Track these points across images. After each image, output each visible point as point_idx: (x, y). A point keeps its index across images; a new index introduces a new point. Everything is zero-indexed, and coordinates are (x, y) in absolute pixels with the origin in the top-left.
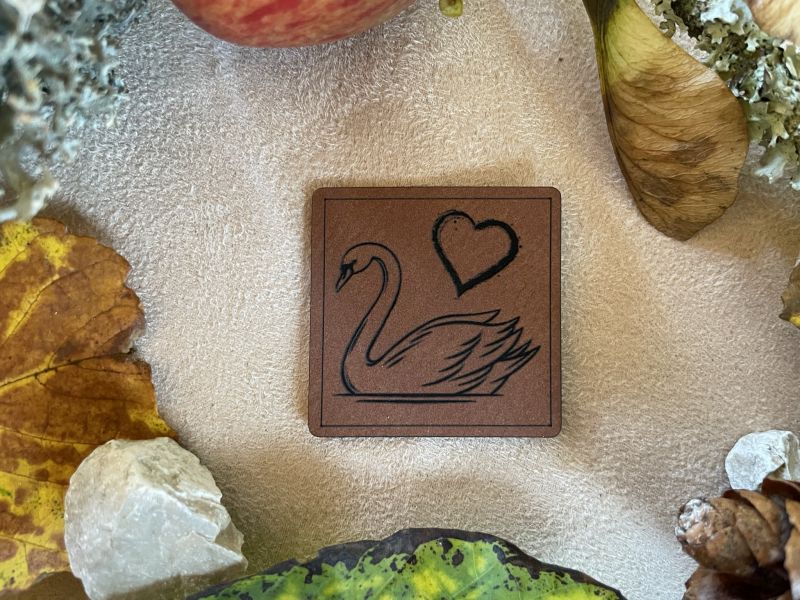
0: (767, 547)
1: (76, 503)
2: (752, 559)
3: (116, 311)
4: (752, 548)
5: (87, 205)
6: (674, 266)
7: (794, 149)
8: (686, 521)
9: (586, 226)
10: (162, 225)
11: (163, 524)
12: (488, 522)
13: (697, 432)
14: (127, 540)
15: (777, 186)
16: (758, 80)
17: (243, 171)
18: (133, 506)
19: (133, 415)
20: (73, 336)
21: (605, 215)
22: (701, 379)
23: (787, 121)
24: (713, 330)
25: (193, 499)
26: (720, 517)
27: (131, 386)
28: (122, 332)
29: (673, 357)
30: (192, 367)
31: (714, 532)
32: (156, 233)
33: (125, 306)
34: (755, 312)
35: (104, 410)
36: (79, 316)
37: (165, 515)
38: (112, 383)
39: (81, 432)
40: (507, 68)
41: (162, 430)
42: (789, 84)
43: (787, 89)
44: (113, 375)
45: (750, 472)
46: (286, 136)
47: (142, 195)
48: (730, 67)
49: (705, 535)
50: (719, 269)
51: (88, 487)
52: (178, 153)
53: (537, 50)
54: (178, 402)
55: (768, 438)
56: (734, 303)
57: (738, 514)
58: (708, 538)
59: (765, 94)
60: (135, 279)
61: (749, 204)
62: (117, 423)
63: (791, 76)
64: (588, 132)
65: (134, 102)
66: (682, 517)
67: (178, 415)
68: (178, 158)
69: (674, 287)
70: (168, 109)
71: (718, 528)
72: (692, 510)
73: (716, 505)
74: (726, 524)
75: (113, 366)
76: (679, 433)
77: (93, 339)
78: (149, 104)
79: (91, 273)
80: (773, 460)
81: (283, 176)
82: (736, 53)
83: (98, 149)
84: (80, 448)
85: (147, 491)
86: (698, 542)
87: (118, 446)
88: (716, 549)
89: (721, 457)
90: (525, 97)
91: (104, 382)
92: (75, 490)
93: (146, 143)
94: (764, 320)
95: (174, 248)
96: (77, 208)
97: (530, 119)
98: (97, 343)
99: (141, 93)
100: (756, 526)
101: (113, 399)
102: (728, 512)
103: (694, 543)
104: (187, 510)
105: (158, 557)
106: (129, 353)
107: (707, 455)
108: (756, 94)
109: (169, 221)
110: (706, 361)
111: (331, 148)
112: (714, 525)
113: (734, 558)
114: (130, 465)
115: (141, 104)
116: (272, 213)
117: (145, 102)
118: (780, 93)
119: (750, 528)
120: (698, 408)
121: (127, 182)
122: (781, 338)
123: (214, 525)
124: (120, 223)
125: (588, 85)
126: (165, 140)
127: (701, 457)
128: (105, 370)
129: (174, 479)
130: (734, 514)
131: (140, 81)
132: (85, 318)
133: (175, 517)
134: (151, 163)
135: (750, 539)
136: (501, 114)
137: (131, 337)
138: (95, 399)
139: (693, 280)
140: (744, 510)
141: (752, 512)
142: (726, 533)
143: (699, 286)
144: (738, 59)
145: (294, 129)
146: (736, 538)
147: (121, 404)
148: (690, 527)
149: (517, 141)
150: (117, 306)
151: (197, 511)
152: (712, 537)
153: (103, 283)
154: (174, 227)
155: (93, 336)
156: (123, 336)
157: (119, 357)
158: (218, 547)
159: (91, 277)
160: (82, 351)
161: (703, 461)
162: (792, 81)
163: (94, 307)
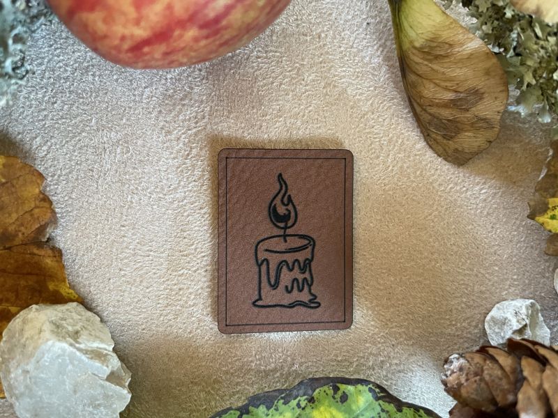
0: (505, 392)
1: (6, 350)
2: (493, 401)
3: (36, 211)
4: (494, 393)
5: (16, 133)
6: (451, 178)
7: (540, 92)
8: (448, 370)
9: (385, 148)
10: (72, 148)
11: (67, 366)
12: (310, 364)
13: (464, 300)
14: (41, 378)
15: (529, 119)
16: (513, 40)
17: (130, 108)
18: (44, 354)
19: (51, 286)
20: (6, 229)
21: (400, 141)
22: (469, 262)
23: (535, 72)
24: (479, 225)
25: (90, 349)
26: (472, 369)
27: (49, 266)
28: (41, 226)
29: (449, 245)
30: (94, 252)
31: (467, 380)
32: (67, 154)
33: (42, 207)
34: (510, 212)
35: (30, 283)
36: (10, 215)
37: (68, 361)
38: (36, 263)
39: (14, 297)
40: (327, 31)
41: (72, 297)
42: (536, 44)
43: (535, 47)
44: (36, 257)
45: (502, 329)
46: (163, 82)
47: (56, 126)
48: (493, 30)
49: (460, 381)
50: (484, 180)
51: (14, 340)
52: (82, 94)
53: (350, 17)
54: (85, 277)
55: (515, 306)
56: (496, 206)
57: (485, 368)
58: (462, 384)
59: (518, 51)
60: (52, 187)
61: (508, 132)
62: (40, 292)
63: (537, 37)
64: (388, 79)
65: (51, 56)
66: (445, 366)
67: (85, 286)
68: (83, 98)
69: (451, 194)
70: (76, 62)
71: (470, 377)
72: (452, 362)
73: (470, 360)
74: (476, 374)
75: (35, 251)
76: (452, 301)
77: (20, 231)
78: (61, 58)
79: (17, 183)
80: (518, 321)
81: (160, 111)
82: (497, 20)
83: (25, 91)
84: (13, 309)
85: (54, 343)
86: (455, 386)
87: (37, 309)
88: (468, 393)
89: (482, 319)
90: (341, 52)
91: (29, 262)
92: (6, 341)
93: (59, 87)
94: (517, 219)
95: (80, 164)
96: (9, 136)
97: (344, 69)
98: (23, 234)
99: (56, 49)
100: (498, 377)
101: (37, 274)
102: (478, 365)
103: (452, 387)
104: (84, 357)
105: (65, 390)
106: (47, 241)
107: (472, 317)
108: (512, 51)
109: (76, 144)
110: (473, 248)
111: (196, 91)
112: (467, 375)
113: (481, 400)
114: (43, 325)
115: (56, 58)
116: (152, 138)
117: (58, 56)
118: (529, 50)
119: (493, 378)
120: (466, 283)
121: (45, 116)
122: (529, 232)
123: (105, 368)
124: (41, 146)
125: (388, 43)
126: (73, 84)
127: (468, 318)
128: (30, 254)
129: (76, 335)
130: (482, 367)
131: (55, 40)
132: (14, 216)
133: (76, 363)
134: (63, 102)
135: (493, 387)
136: (323, 65)
137: (48, 230)
138: (23, 274)
139: (465, 189)
140: (490, 364)
141: (496, 365)
142: (475, 381)
143: (469, 193)
144: (498, 24)
145: (169, 76)
146: (483, 385)
147: (43, 278)
148: (450, 375)
149: (335, 86)
150: (36, 207)
151: (92, 358)
152: (465, 384)
153: (26, 190)
154: (80, 149)
155: (20, 229)
156: (41, 230)
157: (40, 245)
158: (108, 383)
159: (17, 186)
160: (13, 240)
161: (469, 321)
162: (538, 41)
163: (20, 208)
